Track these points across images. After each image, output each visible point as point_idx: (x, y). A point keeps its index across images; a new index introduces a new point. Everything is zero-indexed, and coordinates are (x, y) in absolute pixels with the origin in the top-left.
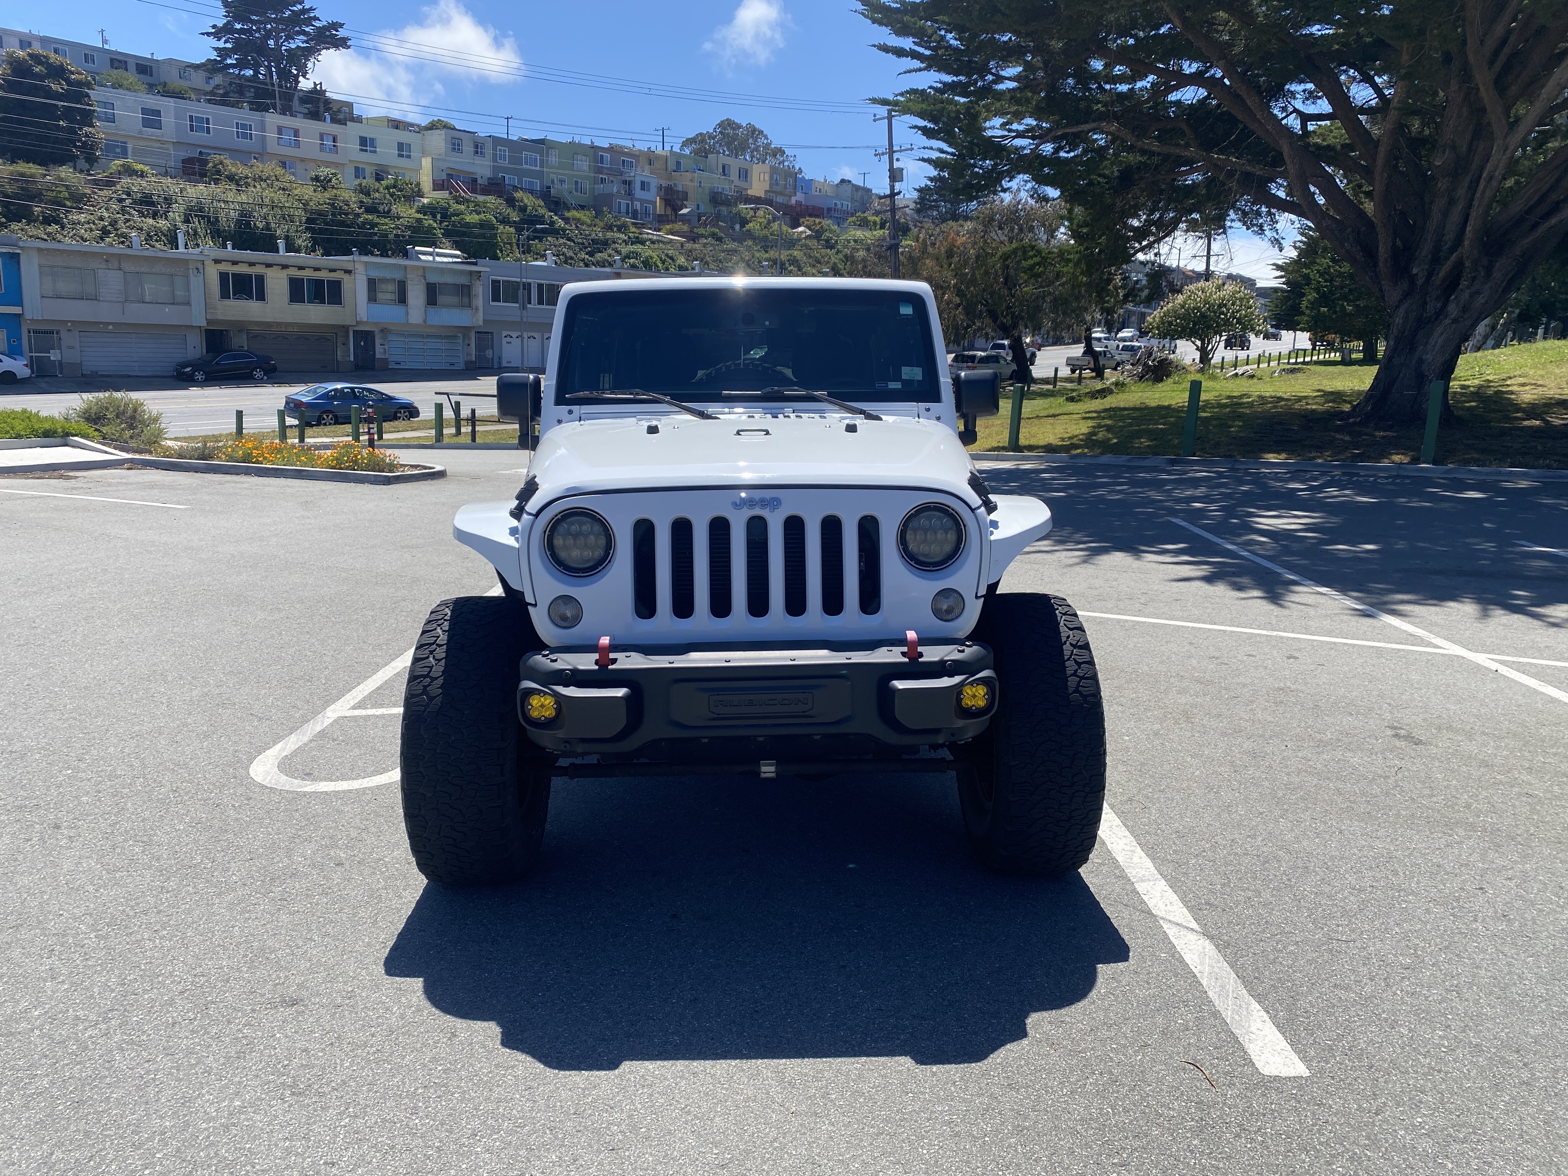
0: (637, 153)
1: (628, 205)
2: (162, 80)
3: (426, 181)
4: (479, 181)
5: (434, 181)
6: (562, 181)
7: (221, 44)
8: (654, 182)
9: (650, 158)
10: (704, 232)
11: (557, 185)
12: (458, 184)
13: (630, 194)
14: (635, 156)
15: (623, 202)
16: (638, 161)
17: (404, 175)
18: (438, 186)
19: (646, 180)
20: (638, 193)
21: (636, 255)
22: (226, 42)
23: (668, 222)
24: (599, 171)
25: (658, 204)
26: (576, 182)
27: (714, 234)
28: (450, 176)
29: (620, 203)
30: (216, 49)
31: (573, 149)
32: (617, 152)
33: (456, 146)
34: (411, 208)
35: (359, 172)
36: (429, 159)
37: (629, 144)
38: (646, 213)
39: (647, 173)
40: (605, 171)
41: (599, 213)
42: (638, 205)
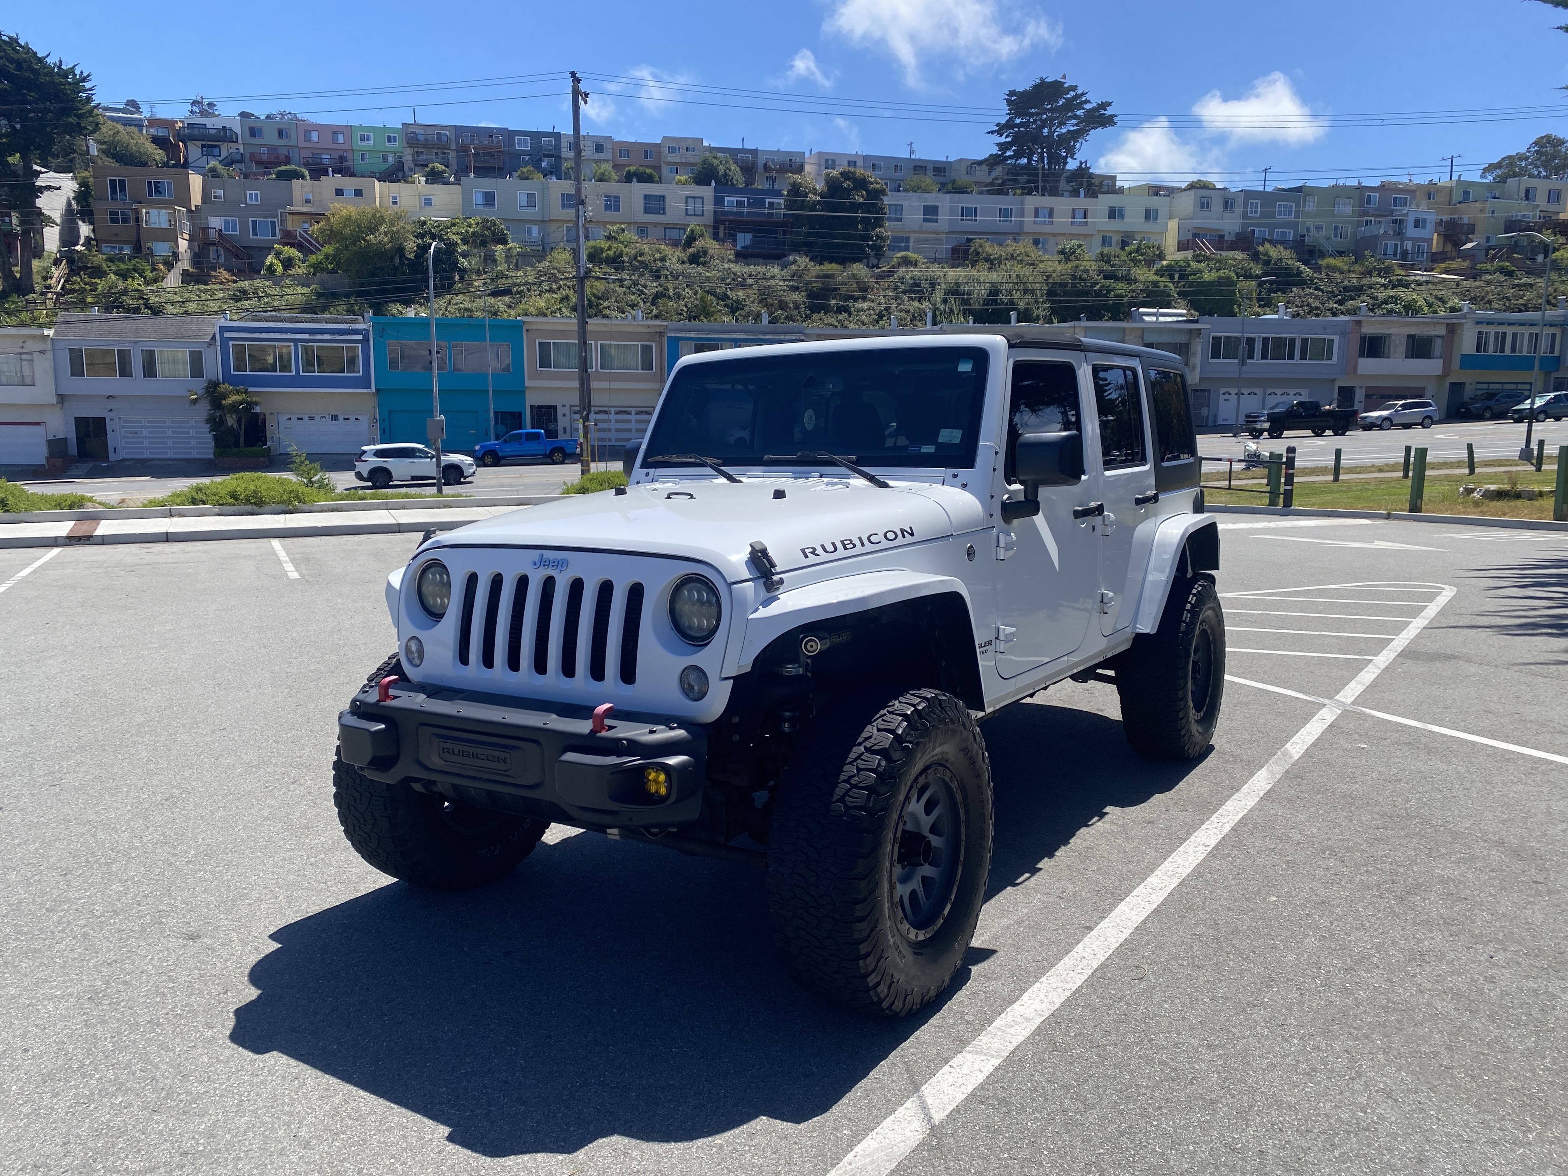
0: (1414, 188)
1: (1396, 245)
2: (952, 178)
3: (1170, 242)
4: (1226, 238)
5: (1179, 242)
6: (1319, 228)
7: (1003, 139)
8: (1432, 218)
9: (1430, 192)
10: (1489, 268)
11: (1313, 233)
12: (1203, 243)
13: (1399, 233)
14: (1411, 191)
15: (1391, 243)
16: (1413, 197)
17: (1149, 239)
18: (1182, 246)
19: (1421, 217)
20: (1411, 231)
21: (1395, 300)
22: (1007, 137)
23: (1444, 260)
24: (1365, 213)
25: (1435, 242)
26: (1336, 228)
27: (1502, 268)
28: (1196, 235)
29: (1386, 244)
30: (998, 144)
31: (1337, 193)
32: (1389, 189)
33: (1204, 205)
34: (1149, 270)
35: (1105, 241)
36: (1176, 221)
37: (1405, 179)
38: (1419, 251)
39: (1423, 208)
40: (1371, 212)
41: (1359, 258)
42: (1409, 245)
